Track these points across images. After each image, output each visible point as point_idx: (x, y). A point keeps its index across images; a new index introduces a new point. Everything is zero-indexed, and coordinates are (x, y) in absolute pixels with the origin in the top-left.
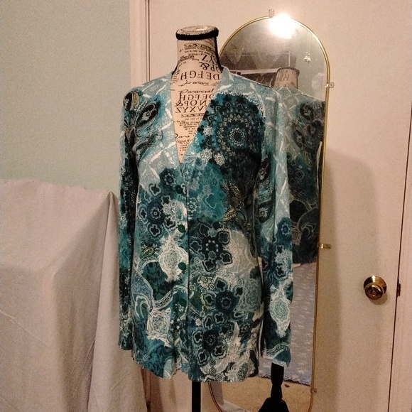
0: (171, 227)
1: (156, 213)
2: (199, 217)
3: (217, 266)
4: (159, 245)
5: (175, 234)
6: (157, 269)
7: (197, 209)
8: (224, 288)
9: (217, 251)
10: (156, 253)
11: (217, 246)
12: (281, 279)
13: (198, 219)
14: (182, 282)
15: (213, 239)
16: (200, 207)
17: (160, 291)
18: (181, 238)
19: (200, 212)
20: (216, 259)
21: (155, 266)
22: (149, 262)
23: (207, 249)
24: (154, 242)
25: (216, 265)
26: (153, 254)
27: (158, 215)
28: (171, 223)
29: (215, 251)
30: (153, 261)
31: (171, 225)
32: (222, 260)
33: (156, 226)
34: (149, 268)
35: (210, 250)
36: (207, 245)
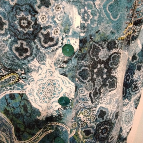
0: (50, 46)
1: (24, 23)
2: (93, 32)
3: (102, 95)
4: (28, 71)
5: (56, 56)
6: (23, 103)
7: (91, 21)
8: (105, 117)
9: (105, 76)
10: (21, 81)
11: (105, 70)
12: (134, 93)
13: (91, 36)
14: (61, 119)
15: (103, 62)
16: (96, 18)
17: (28, 130)
18: (66, 62)
19: (95, 25)
20: (102, 86)
21: (18, 99)
22: (9, 92)
23: (95, 76)
24: (19, 66)
25: (100, 93)
26: (17, 82)
27: (28, 26)
28: (52, 39)
29: (102, 77)
30: (16, 92)
31: (50, 43)
32: (107, 87)
33: (25, 43)
34: (9, 100)
35: (98, 76)
36: (95, 71)
